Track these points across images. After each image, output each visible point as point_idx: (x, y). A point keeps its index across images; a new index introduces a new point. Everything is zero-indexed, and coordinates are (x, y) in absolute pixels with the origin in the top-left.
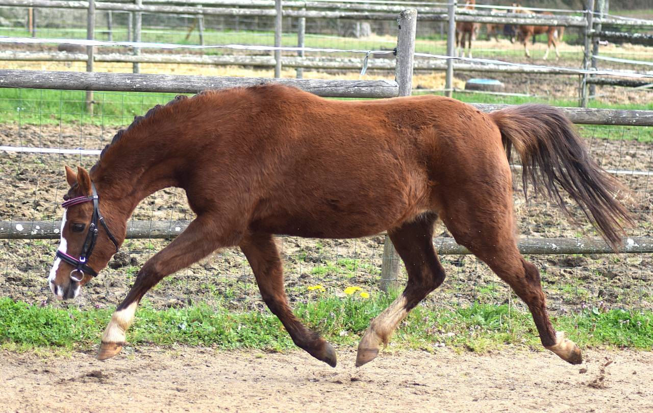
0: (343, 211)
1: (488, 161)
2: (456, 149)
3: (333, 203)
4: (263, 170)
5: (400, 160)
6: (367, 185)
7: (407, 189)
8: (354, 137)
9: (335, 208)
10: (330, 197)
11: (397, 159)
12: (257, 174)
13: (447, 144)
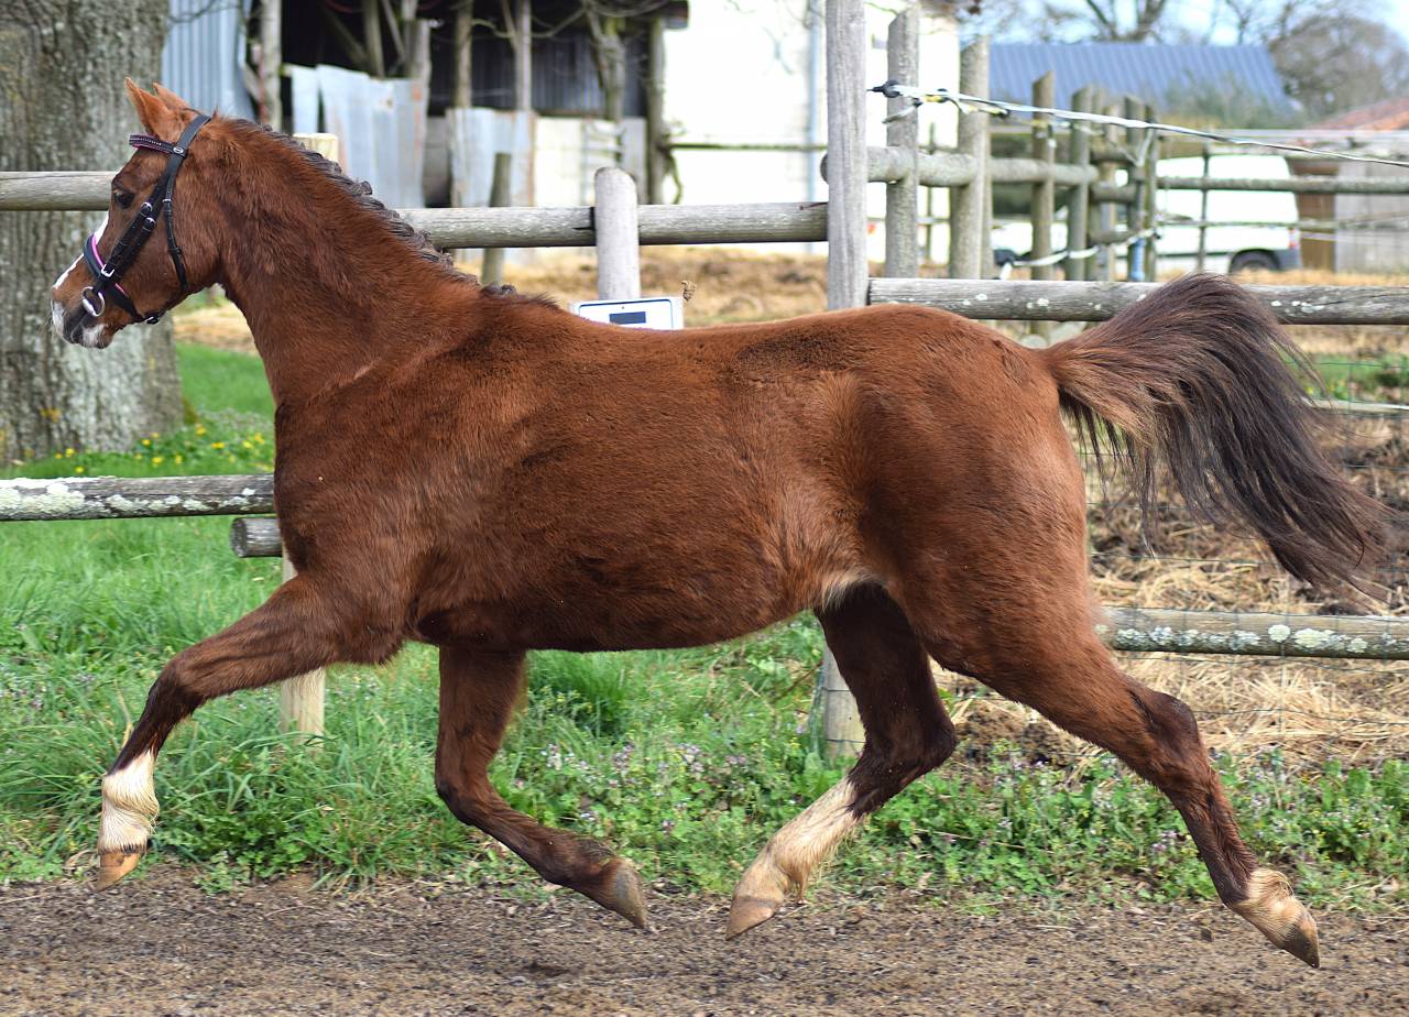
0: (616, 584)
1: (996, 458)
2: (905, 423)
3: (590, 566)
4: (426, 487)
5: (754, 461)
6: (669, 521)
7: (774, 533)
8: (644, 412)
9: (598, 577)
10: (585, 551)
11: (745, 457)
12: (413, 494)
13: (880, 411)
